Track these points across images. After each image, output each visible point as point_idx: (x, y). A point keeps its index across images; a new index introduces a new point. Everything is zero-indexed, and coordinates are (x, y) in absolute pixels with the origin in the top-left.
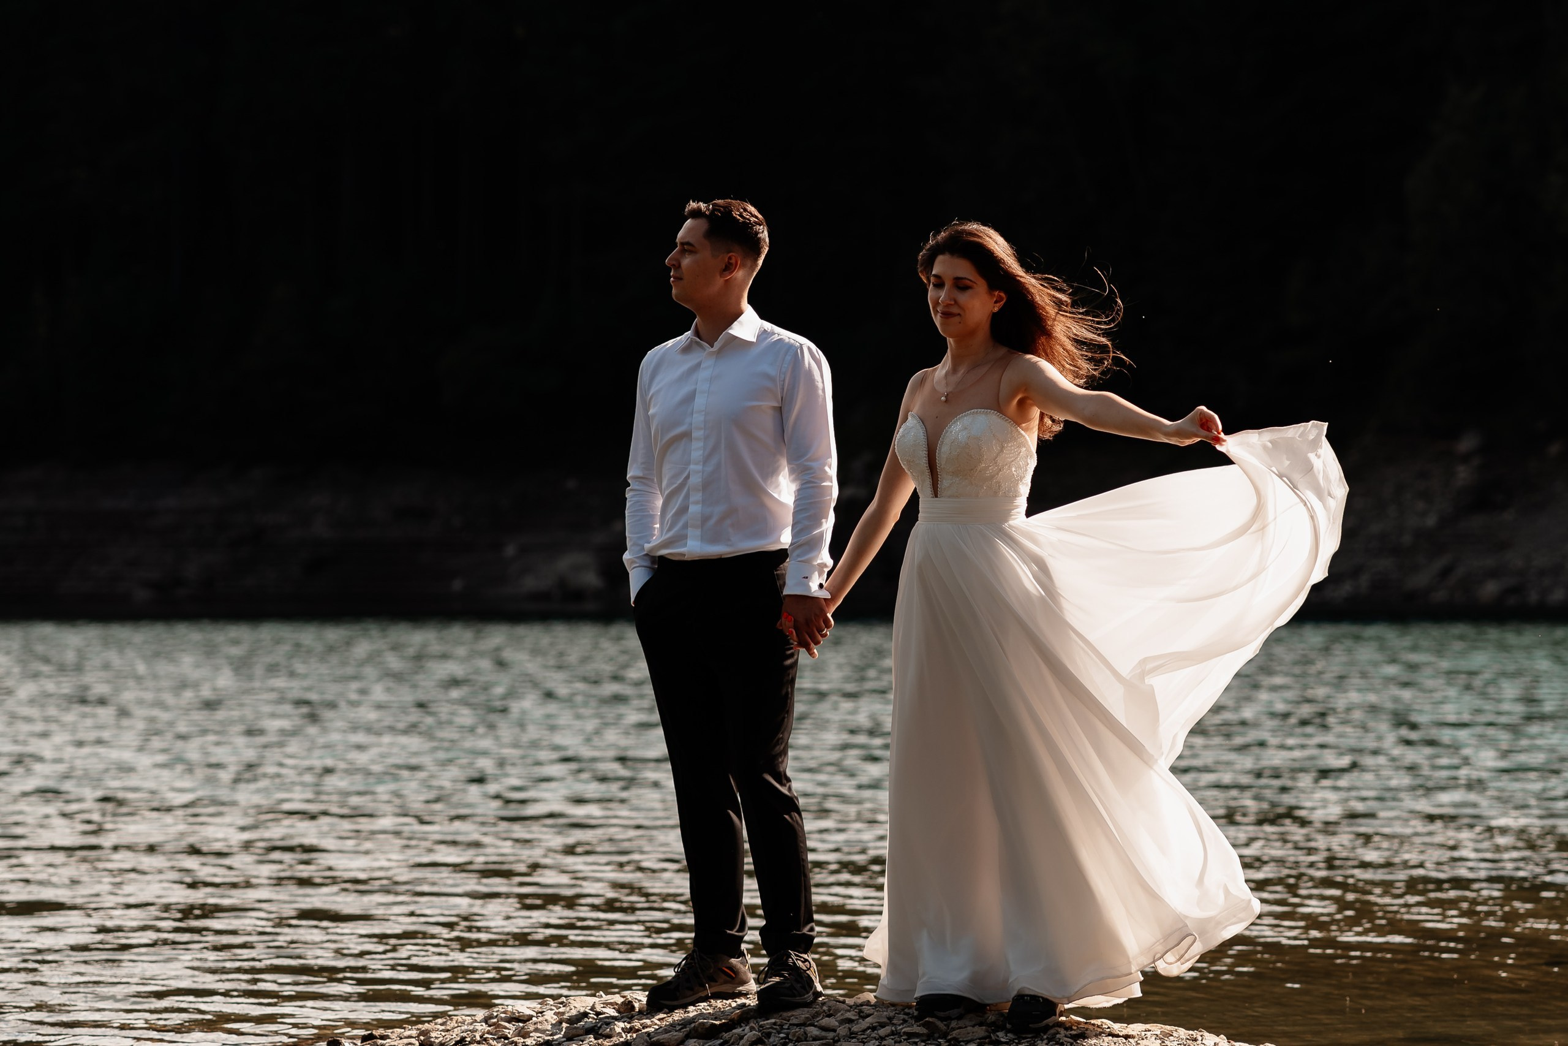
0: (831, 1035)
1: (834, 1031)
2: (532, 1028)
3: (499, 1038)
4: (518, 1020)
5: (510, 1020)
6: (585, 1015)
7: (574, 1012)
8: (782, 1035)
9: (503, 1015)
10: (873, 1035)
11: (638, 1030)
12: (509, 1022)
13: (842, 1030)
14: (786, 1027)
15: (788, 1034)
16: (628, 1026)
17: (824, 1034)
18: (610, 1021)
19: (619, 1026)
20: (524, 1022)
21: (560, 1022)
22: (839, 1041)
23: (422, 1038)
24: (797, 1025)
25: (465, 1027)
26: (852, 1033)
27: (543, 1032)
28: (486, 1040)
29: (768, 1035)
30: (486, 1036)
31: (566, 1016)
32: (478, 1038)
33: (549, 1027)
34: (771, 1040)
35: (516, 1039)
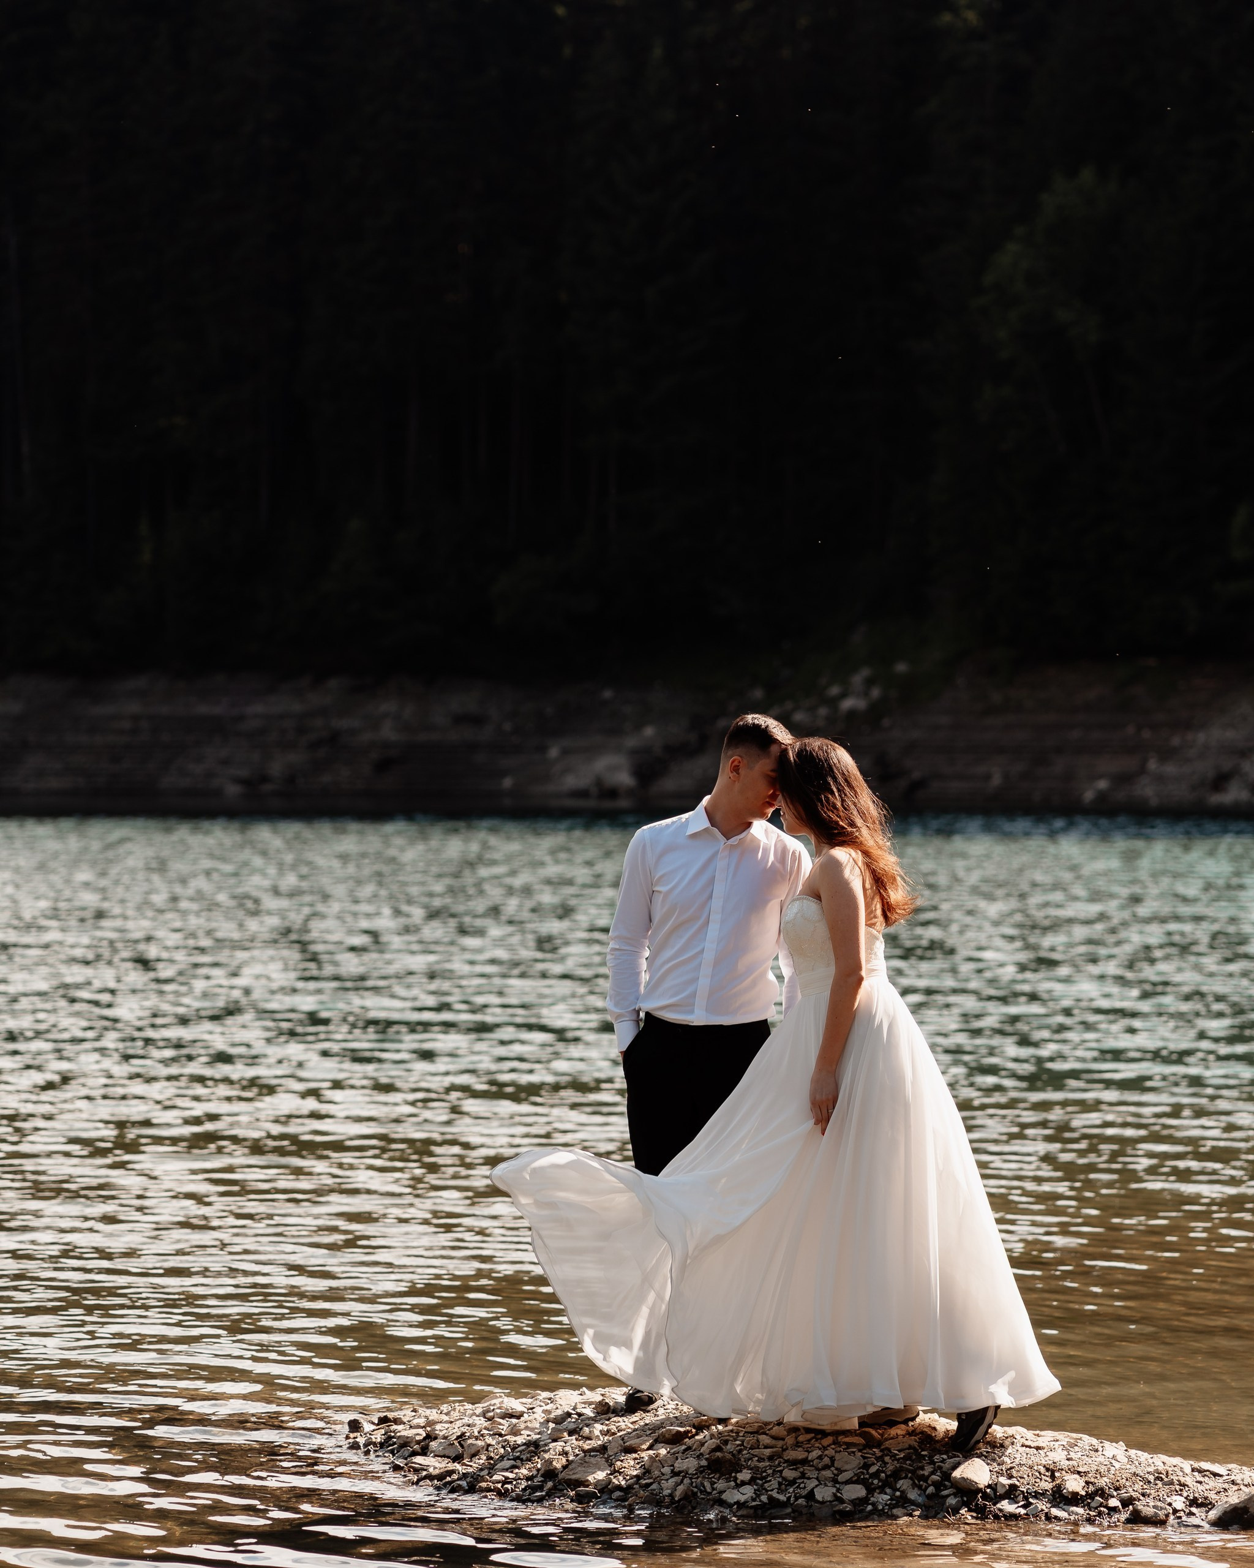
0: (780, 1443)
1: (783, 1439)
2: (522, 1426)
3: (495, 1434)
4: (511, 1416)
5: (504, 1416)
6: (569, 1415)
7: (559, 1412)
8: (738, 1442)
9: (498, 1411)
10: (817, 1445)
11: (614, 1434)
12: (503, 1418)
13: (790, 1440)
14: (741, 1434)
15: (743, 1441)
16: (605, 1428)
17: (774, 1442)
18: (589, 1422)
19: (598, 1428)
20: (518, 1417)
21: (548, 1421)
22: (787, 1449)
23: (429, 1429)
24: (751, 1433)
25: (466, 1420)
26: (798, 1443)
27: (532, 1430)
28: (482, 1435)
29: (726, 1442)
30: (484, 1432)
31: (552, 1416)
32: (476, 1434)
33: (538, 1425)
34: (729, 1447)
35: (508, 1437)
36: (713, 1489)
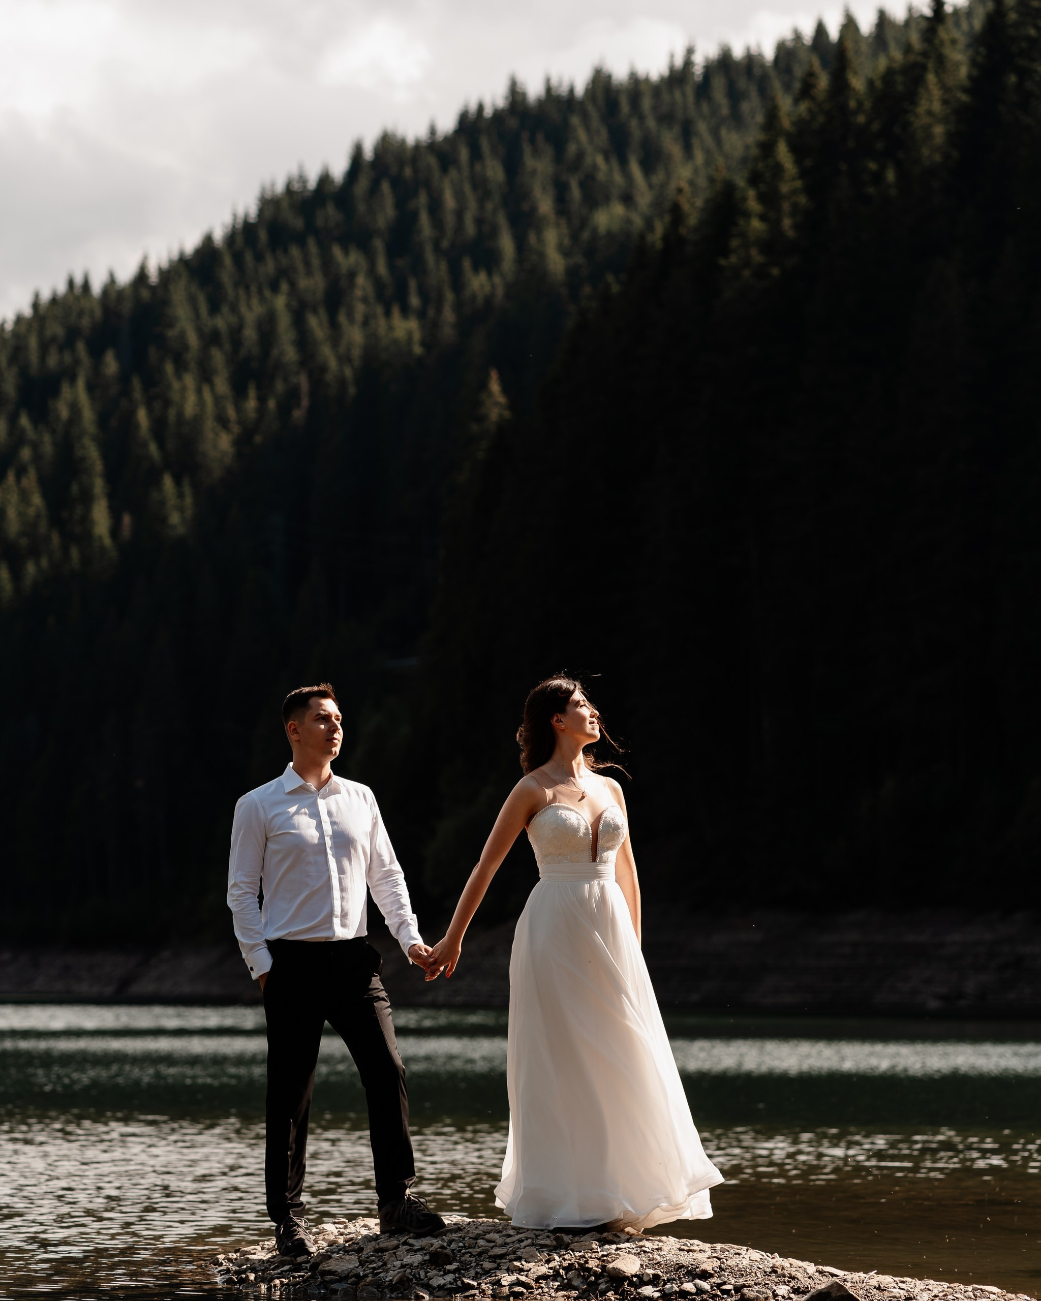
36: (426, 1277)
